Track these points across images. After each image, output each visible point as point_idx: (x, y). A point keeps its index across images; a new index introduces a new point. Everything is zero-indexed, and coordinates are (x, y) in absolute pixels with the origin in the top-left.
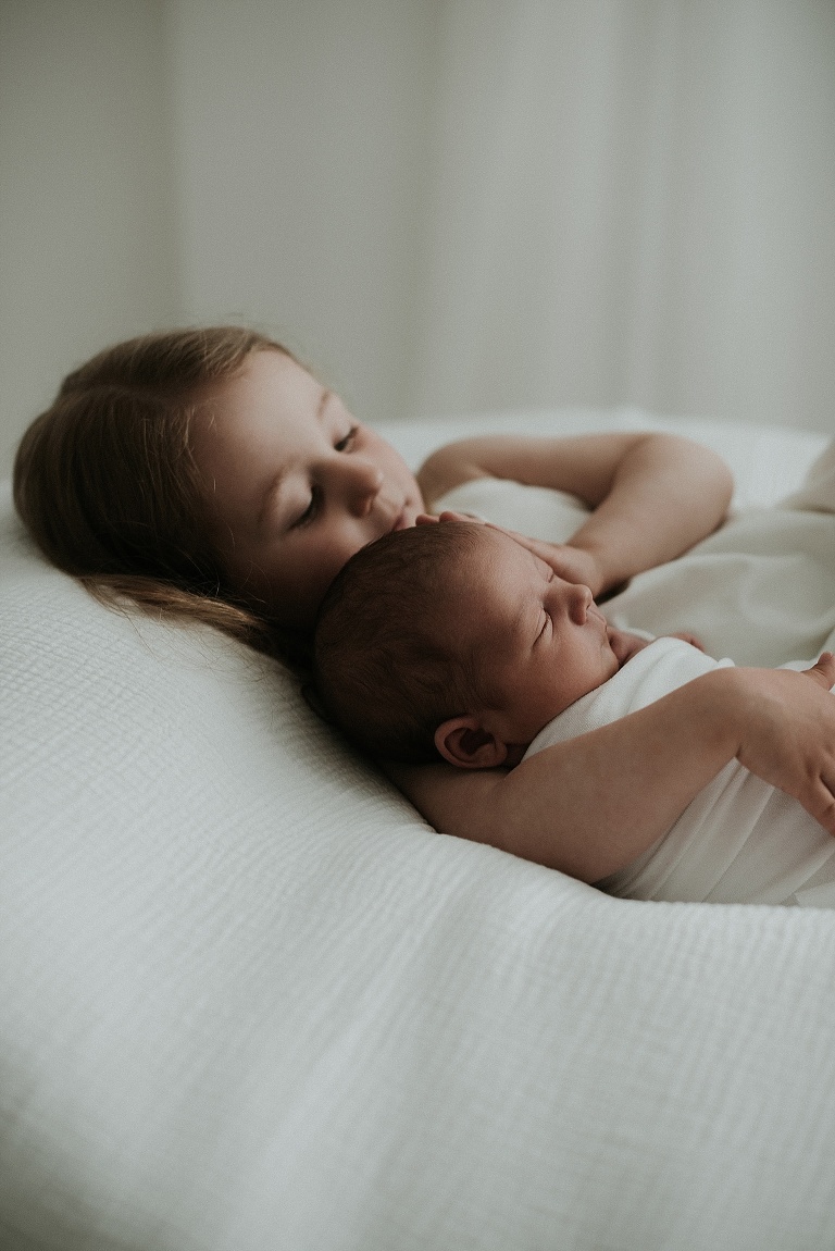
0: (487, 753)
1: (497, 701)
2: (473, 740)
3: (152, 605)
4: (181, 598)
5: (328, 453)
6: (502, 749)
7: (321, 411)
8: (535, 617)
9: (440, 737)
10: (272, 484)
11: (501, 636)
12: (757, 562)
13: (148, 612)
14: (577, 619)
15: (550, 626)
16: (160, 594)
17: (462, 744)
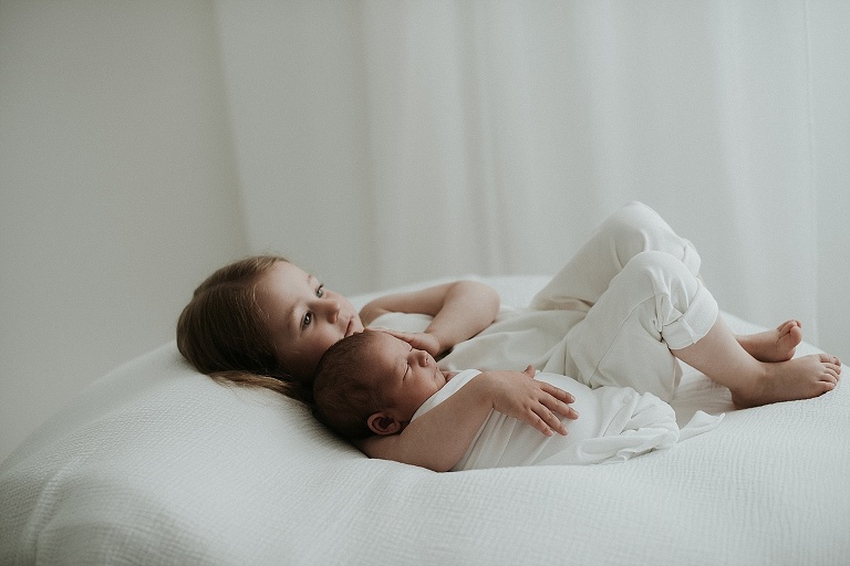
0: (392, 427)
1: (392, 404)
2: (385, 422)
3: (239, 381)
4: (253, 378)
5: (314, 298)
6: (398, 424)
7: (309, 282)
8: (403, 367)
9: (370, 424)
10: (290, 312)
11: (389, 376)
12: (511, 334)
13: (239, 385)
14: (422, 365)
15: (410, 370)
16: (244, 376)
17: (380, 424)
